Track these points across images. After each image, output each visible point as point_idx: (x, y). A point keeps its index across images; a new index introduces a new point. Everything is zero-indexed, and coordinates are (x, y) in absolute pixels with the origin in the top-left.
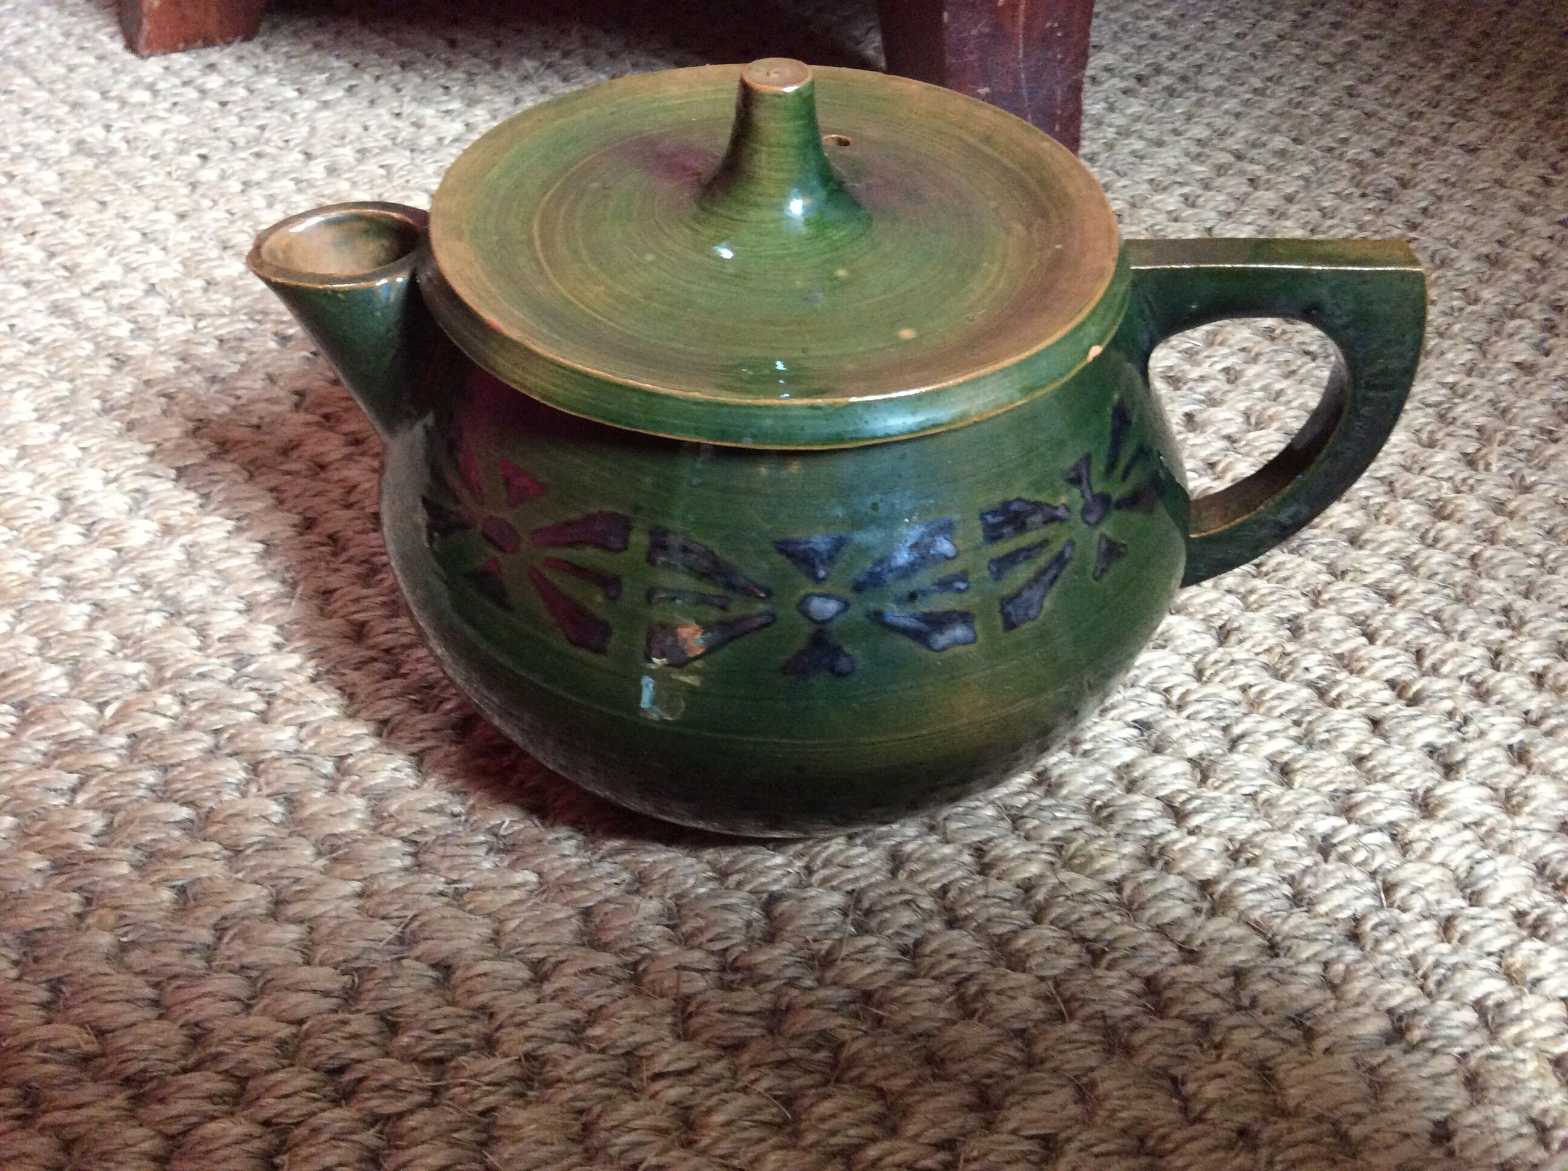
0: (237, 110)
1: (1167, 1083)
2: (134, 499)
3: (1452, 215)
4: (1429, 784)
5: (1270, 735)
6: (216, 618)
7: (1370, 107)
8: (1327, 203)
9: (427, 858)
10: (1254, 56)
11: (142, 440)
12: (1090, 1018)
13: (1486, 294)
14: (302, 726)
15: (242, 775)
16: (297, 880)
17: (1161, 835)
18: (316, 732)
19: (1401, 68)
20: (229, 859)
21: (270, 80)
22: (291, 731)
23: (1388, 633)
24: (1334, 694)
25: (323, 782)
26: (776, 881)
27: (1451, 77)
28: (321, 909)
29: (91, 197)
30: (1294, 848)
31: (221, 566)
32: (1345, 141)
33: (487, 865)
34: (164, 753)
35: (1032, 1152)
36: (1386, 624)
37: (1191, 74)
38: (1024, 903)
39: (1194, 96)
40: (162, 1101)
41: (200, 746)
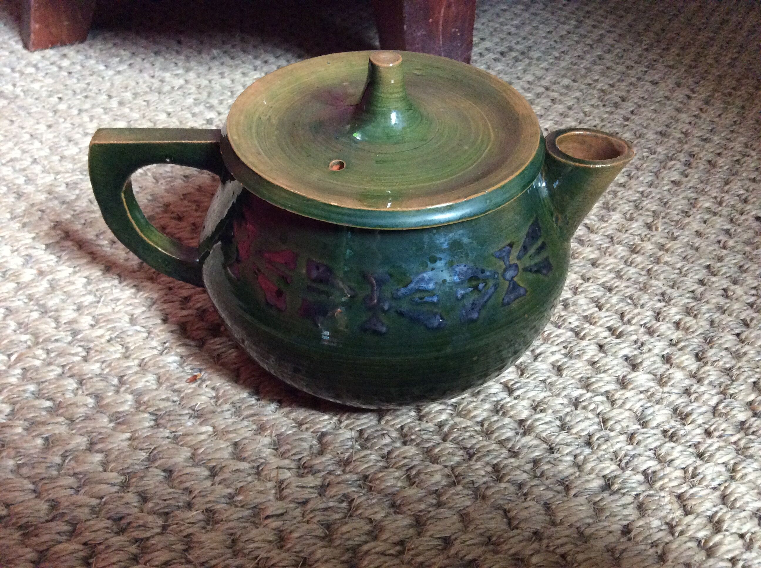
0: (76, 76)
1: (501, 512)
2: (26, 259)
3: (645, 114)
4: (625, 374)
5: (553, 353)
6: (63, 314)
7: (608, 64)
8: (587, 109)
9: (162, 421)
10: (556, 42)
11: (29, 232)
12: (468, 483)
13: (659, 149)
14: (103, 362)
15: (75, 386)
16: (100, 433)
17: (501, 400)
18: (109, 365)
19: (623, 46)
20: (69, 425)
21: (92, 62)
22: (98, 365)
23: (608, 305)
24: (582, 334)
25: (113, 388)
26: (324, 427)
27: (647, 50)
28: (111, 446)
29: (6, 118)
30: (562, 404)
31: (65, 290)
32: (596, 81)
33: (189, 424)
34: (39, 376)
35: (439, 545)
36: (607, 302)
37: (526, 51)
38: (438, 433)
39: (527, 61)
40: (37, 535)
41: (56, 373)
